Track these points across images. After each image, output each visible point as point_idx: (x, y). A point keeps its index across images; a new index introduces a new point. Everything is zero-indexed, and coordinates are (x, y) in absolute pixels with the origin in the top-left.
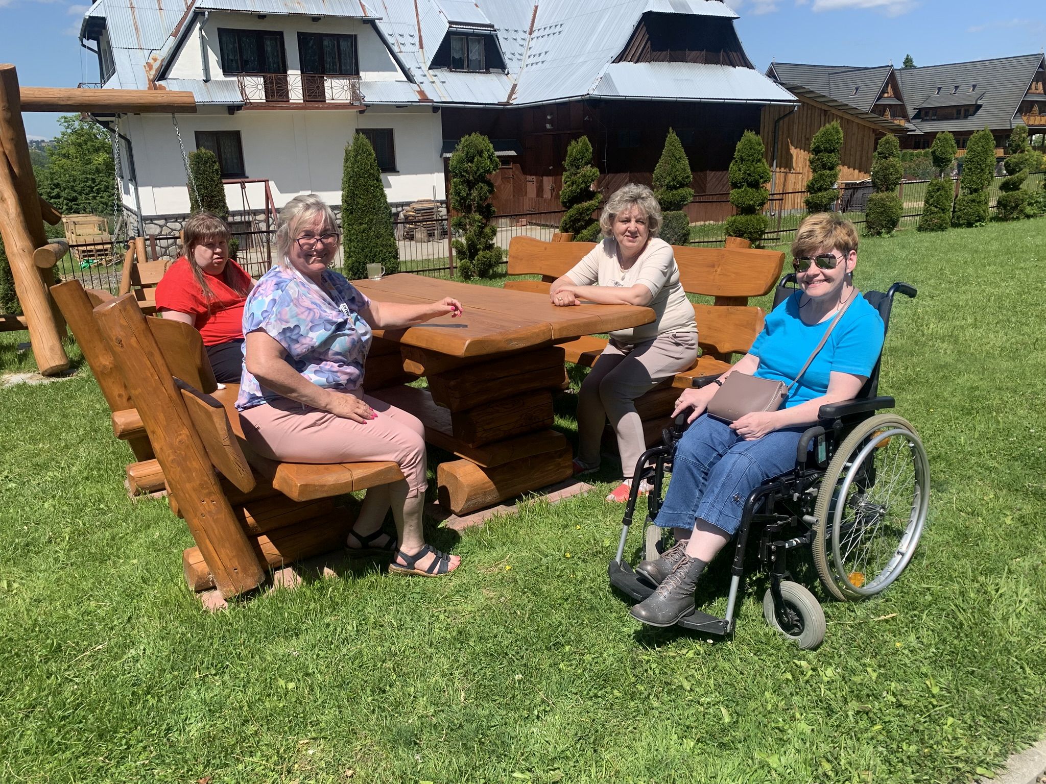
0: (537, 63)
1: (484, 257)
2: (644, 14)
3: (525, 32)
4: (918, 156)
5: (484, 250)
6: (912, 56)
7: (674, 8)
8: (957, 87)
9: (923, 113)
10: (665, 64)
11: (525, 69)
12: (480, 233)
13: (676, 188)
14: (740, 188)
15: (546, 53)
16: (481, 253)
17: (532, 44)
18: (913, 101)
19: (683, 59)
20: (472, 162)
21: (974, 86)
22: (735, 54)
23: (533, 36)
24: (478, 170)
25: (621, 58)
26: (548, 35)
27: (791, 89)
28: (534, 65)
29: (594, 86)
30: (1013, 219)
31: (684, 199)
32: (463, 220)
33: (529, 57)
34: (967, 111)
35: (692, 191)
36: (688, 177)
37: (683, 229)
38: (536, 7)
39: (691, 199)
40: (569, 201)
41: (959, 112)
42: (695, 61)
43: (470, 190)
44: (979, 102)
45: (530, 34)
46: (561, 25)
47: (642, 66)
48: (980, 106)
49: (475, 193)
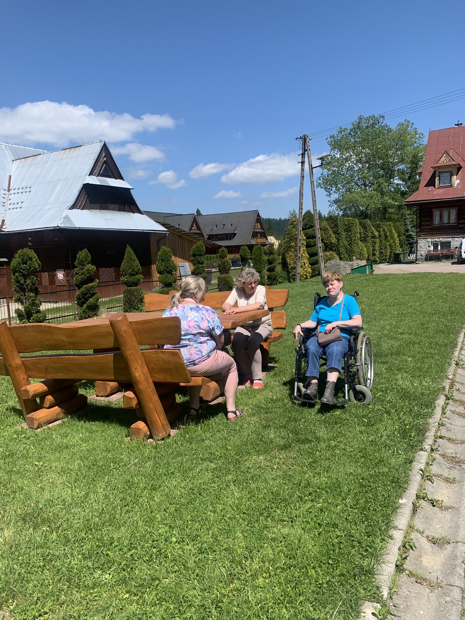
0: (16, 208)
1: (37, 317)
2: (84, 185)
3: (5, 190)
4: (213, 258)
5: (36, 313)
6: (200, 209)
7: (100, 182)
8: (224, 225)
9: (211, 237)
10: (98, 211)
11: (8, 211)
12: (33, 304)
13: (135, 275)
14: (163, 274)
15: (22, 202)
16: (34, 315)
17: (10, 197)
18: (206, 231)
19: (107, 209)
20: (26, 264)
21: (232, 225)
22: (133, 207)
23: (11, 192)
24: (30, 268)
25: (73, 207)
26: (22, 193)
27: (163, 225)
28: (15, 209)
29: (61, 222)
30: (275, 284)
31: (139, 280)
32: (21, 297)
33: (10, 204)
34: (230, 236)
35: (142, 276)
36: (140, 269)
37: (140, 295)
38: (10, 176)
39: (142, 280)
40: (81, 284)
41: (227, 237)
42: (114, 209)
43: (25, 280)
44: (235, 232)
45: (9, 191)
46: (30, 187)
47: (86, 212)
48: (236, 234)
49: (28, 281)
